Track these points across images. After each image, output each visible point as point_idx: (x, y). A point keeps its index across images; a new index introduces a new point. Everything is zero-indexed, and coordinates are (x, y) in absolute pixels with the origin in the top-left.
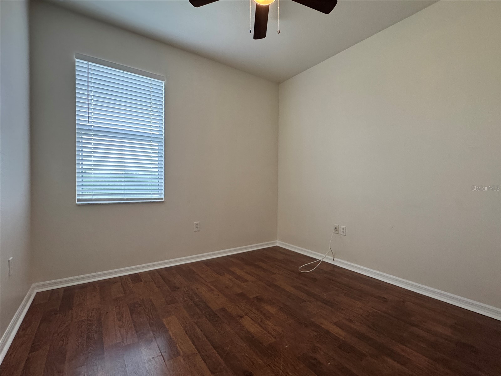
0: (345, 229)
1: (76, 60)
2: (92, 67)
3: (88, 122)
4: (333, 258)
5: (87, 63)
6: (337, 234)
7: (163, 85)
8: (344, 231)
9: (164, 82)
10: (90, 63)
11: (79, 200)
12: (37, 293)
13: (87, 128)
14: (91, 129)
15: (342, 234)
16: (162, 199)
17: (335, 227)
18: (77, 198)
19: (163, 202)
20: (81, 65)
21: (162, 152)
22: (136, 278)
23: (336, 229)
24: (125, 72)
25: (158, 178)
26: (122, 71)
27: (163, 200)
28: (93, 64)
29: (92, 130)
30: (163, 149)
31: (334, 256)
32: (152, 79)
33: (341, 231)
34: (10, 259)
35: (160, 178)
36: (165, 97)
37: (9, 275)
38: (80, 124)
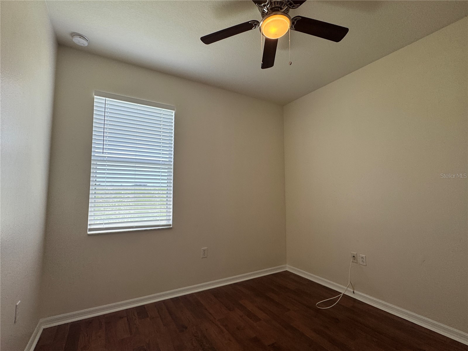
0: (364, 258)
1: (95, 97)
2: (109, 102)
3: (103, 153)
4: (352, 291)
5: (105, 99)
6: (356, 263)
7: (173, 114)
8: (364, 260)
9: (174, 111)
10: (107, 99)
11: (91, 230)
12: (44, 329)
13: (102, 159)
14: (105, 159)
15: (361, 264)
16: (170, 225)
17: (352, 256)
18: (89, 227)
19: (171, 228)
20: (99, 101)
21: (171, 178)
22: (142, 311)
23: (354, 258)
24: (138, 105)
25: (167, 189)
26: (136, 104)
27: (171, 227)
28: (110, 99)
29: (105, 161)
30: (172, 175)
31: (354, 289)
32: (163, 109)
33: (360, 260)
34: (17, 304)
35: (168, 189)
36: (174, 125)
37: (15, 322)
38: (95, 155)
